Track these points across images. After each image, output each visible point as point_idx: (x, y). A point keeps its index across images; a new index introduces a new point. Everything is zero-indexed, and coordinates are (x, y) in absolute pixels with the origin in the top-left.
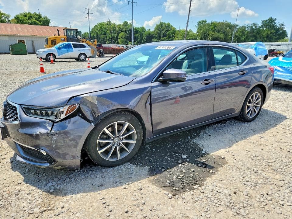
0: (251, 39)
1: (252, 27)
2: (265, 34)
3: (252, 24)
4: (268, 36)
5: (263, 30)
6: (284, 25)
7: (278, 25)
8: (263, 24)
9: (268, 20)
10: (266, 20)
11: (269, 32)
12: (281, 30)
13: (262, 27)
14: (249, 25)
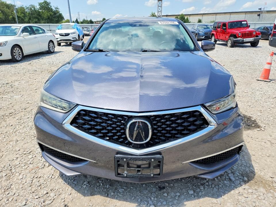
0: (35, 20)
1: (31, 9)
2: (45, 16)
3: (30, 6)
4: (49, 18)
5: (42, 12)
6: (59, 9)
7: (54, 9)
8: (40, 6)
9: (44, 2)
10: (42, 3)
11: (49, 15)
12: (58, 13)
13: (41, 9)
14: (27, 7)
